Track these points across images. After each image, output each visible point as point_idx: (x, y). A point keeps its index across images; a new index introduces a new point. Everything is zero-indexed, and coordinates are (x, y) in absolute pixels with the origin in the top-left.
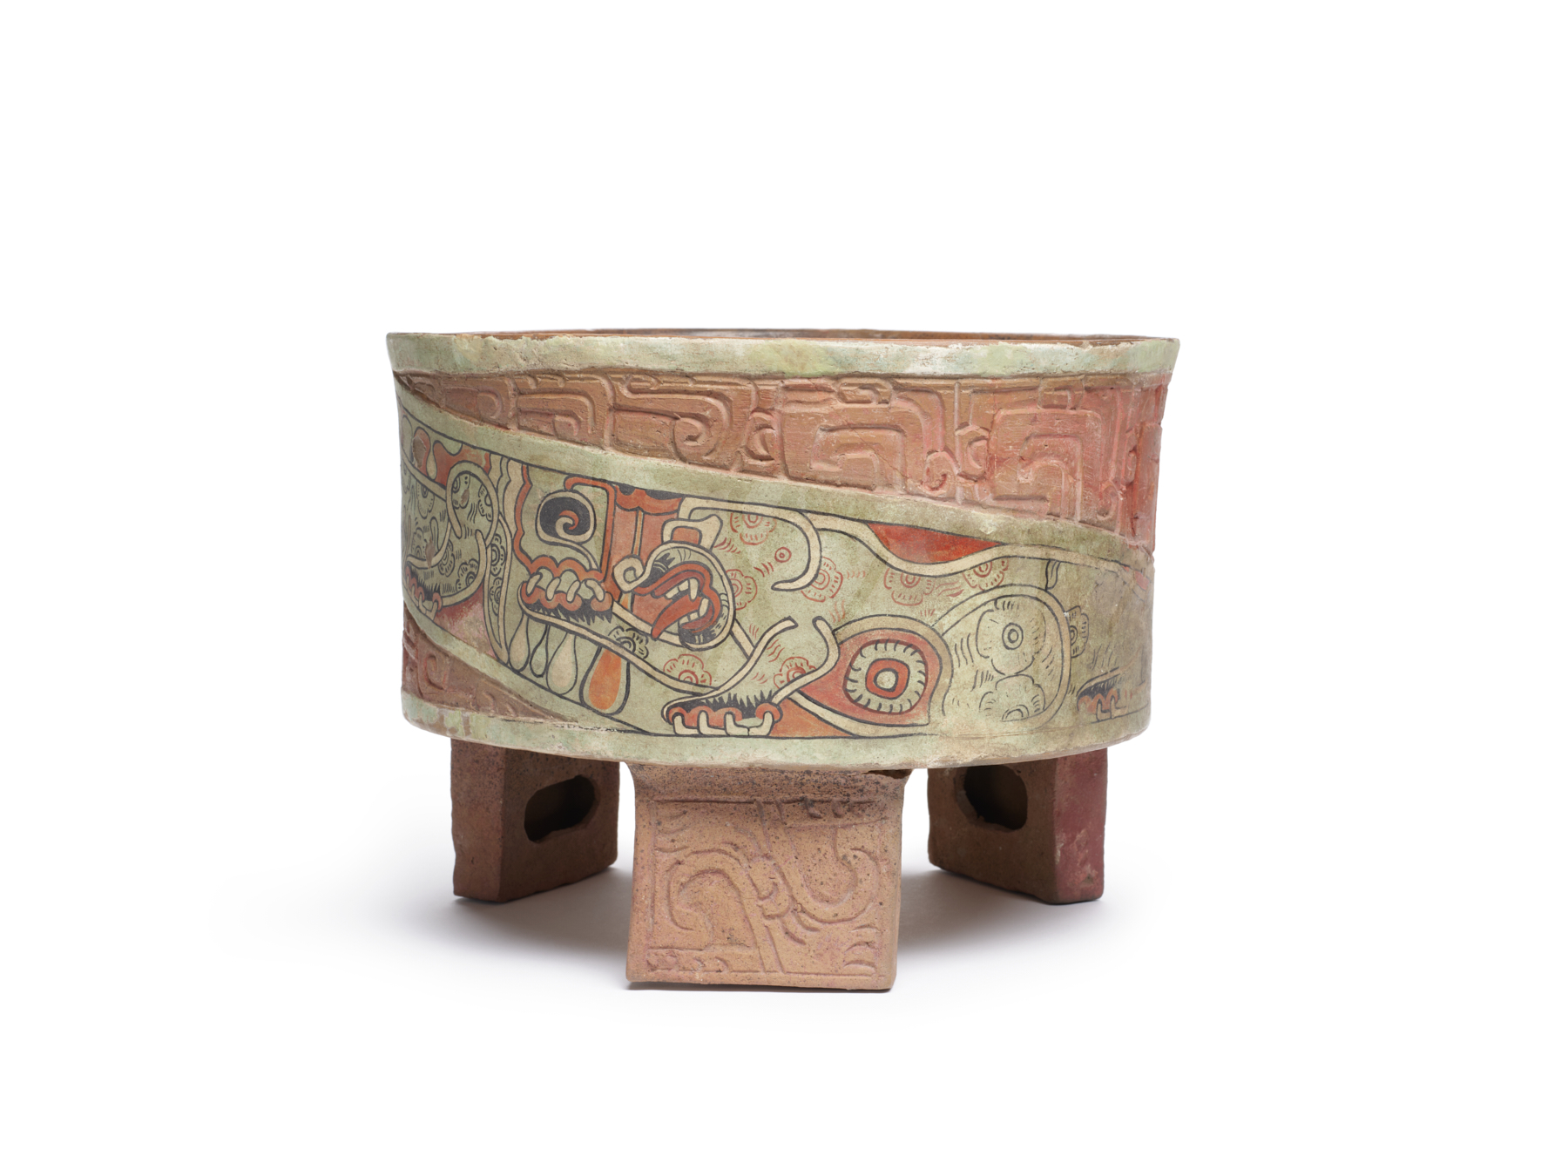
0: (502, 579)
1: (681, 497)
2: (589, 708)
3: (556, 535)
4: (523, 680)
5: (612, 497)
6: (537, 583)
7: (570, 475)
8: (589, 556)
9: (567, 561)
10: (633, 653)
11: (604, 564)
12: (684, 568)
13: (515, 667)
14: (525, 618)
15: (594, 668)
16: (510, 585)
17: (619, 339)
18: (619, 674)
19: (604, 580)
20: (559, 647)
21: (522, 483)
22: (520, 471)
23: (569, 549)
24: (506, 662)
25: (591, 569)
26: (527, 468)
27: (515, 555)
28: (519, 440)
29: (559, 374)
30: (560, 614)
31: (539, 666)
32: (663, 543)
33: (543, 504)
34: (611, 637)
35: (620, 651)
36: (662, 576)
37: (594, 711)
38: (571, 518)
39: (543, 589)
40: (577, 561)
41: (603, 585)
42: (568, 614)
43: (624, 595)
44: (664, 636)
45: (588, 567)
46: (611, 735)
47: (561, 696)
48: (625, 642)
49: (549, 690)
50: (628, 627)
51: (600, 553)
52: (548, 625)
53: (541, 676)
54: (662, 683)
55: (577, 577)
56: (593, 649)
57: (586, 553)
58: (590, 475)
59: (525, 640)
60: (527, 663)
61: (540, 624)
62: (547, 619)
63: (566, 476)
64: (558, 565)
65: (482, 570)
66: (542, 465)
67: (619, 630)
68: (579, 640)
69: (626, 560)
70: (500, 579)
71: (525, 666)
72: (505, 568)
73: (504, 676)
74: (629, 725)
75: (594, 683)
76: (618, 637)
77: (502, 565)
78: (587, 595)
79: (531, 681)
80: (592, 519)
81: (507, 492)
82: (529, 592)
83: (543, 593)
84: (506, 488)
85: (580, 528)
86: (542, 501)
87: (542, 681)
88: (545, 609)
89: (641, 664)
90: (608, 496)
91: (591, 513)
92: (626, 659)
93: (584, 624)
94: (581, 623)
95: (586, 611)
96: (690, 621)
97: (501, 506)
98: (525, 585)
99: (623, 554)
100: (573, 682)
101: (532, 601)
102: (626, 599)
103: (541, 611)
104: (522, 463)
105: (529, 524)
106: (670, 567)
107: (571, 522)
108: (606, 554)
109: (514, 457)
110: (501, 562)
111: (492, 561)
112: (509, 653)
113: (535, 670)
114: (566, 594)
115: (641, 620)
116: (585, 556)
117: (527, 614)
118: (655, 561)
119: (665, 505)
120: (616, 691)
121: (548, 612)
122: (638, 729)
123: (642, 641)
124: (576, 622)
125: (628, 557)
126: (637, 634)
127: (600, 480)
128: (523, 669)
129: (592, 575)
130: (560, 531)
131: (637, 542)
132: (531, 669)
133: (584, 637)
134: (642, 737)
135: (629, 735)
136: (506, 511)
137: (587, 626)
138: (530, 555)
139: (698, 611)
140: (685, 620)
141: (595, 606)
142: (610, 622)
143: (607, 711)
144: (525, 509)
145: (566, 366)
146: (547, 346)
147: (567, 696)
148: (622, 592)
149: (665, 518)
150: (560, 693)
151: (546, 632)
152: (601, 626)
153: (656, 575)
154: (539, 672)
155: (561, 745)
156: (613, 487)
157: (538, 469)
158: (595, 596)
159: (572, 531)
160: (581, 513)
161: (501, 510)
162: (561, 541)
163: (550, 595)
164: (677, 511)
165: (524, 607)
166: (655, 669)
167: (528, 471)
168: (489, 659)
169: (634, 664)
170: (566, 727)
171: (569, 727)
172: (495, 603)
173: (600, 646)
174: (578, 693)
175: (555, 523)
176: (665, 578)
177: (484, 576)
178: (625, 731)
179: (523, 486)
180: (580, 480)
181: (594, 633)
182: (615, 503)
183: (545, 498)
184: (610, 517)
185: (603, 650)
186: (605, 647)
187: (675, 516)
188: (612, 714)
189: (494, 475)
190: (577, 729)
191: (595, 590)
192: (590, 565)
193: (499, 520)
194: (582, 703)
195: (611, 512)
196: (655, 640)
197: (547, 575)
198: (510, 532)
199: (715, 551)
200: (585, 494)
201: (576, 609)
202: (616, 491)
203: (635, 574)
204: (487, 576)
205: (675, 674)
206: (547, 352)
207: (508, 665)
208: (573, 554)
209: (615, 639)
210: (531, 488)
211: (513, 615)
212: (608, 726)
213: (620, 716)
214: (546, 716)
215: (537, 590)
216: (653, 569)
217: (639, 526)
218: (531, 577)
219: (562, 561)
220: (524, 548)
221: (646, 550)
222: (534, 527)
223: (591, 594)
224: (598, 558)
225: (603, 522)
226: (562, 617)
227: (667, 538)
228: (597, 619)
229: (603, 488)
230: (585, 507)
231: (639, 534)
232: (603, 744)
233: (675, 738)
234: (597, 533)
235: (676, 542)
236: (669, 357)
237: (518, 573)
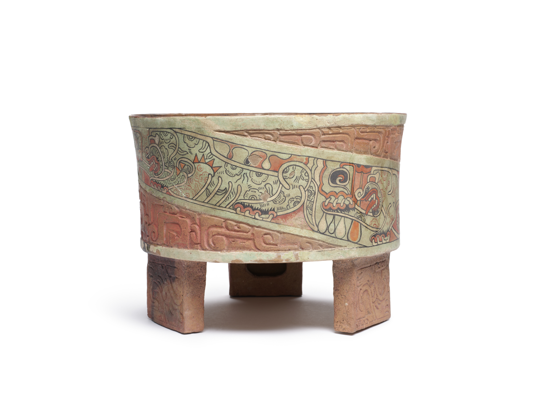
0: (313, 202)
1: (372, 167)
2: (350, 241)
3: (337, 184)
4: (325, 236)
5: (355, 169)
6: (329, 201)
7: (342, 162)
8: (348, 190)
9: (340, 192)
10: (361, 221)
11: (352, 192)
12: (372, 190)
13: (321, 232)
14: (325, 214)
15: (351, 228)
16: (317, 203)
17: (361, 115)
18: (358, 228)
19: (352, 197)
20: (339, 222)
21: (323, 167)
22: (322, 163)
23: (341, 188)
24: (317, 231)
25: (348, 194)
26: (326, 161)
27: (320, 193)
28: (323, 152)
29: (340, 127)
30: (339, 211)
31: (331, 230)
32: (368, 183)
33: (331, 173)
34: (355, 216)
35: (358, 220)
36: (367, 194)
37: (352, 242)
38: (342, 177)
39: (332, 203)
40: (344, 192)
41: (352, 199)
42: (341, 211)
43: (358, 202)
44: (369, 214)
45: (347, 193)
46: (357, 249)
47: (341, 239)
48: (359, 217)
49: (336, 238)
50: (360, 212)
51: (351, 188)
52: (334, 215)
53: (333, 233)
54: (370, 229)
55: (344, 197)
56: (350, 221)
57: (347, 189)
58: (349, 162)
59: (325, 222)
60: (326, 230)
61: (331, 215)
62: (334, 213)
63: (340, 163)
64: (337, 194)
65: (303, 199)
66: (332, 160)
67: (357, 213)
68: (346, 219)
69: (358, 190)
70: (312, 202)
71: (326, 231)
72: (314, 198)
73: (316, 236)
74: (362, 245)
75: (351, 233)
76: (357, 216)
77: (313, 197)
78: (347, 203)
79: (329, 236)
80: (349, 177)
81: (316, 170)
82: (326, 205)
83: (332, 204)
84: (315, 169)
85: (344, 181)
86: (331, 172)
87: (333, 235)
88: (333, 210)
89: (364, 224)
90: (354, 169)
91: (348, 175)
92: (360, 223)
93: (347, 213)
94: (346, 213)
95: (347, 209)
96: (374, 208)
97: (313, 176)
98: (324, 202)
99: (357, 188)
100: (345, 234)
101: (328, 208)
102: (359, 202)
103: (331, 211)
104: (324, 160)
105: (325, 181)
106: (369, 190)
107: (342, 178)
108: (352, 188)
109: (320, 158)
110: (312, 195)
111: (308, 196)
112: (318, 228)
113: (330, 232)
114: (340, 204)
115: (363, 209)
116: (346, 190)
117: (325, 213)
118: (366, 189)
119: (368, 170)
120: (358, 234)
121: (334, 211)
122: (364, 246)
123: (363, 216)
124: (344, 213)
125: (359, 188)
126: (362, 214)
127: (351, 163)
128: (325, 232)
129: (349, 196)
130: (338, 182)
131: (361, 183)
132: (329, 232)
133: (347, 217)
134: (365, 248)
135: (362, 248)
136: (315, 177)
137: (348, 214)
138: (326, 192)
139: (375, 204)
140: (373, 208)
141: (350, 207)
142: (354, 211)
143: (356, 242)
144: (324, 176)
145: (344, 125)
146: (338, 118)
147: (343, 239)
148: (357, 201)
149: (368, 174)
150: (340, 238)
151: (334, 218)
152: (352, 213)
153: (366, 193)
154: (332, 232)
155: (341, 256)
156: (355, 165)
157: (330, 161)
158: (350, 203)
159: (342, 182)
160: (345, 175)
161: (313, 177)
162: (338, 186)
163: (335, 205)
164: (371, 172)
165: (324, 210)
166: (367, 225)
167: (326, 162)
168: (308, 231)
169: (362, 224)
170: (343, 249)
171: (344, 249)
172: (310, 211)
173: (353, 220)
174: (347, 237)
175: (336, 179)
176: (368, 194)
177: (304, 201)
178: (361, 247)
179: (323, 168)
180: (345, 164)
181: (351, 216)
182: (356, 171)
183: (332, 171)
184: (354, 176)
185: (354, 221)
186: (354, 220)
187: (370, 173)
188: (357, 242)
189: (310, 165)
190: (347, 249)
191: (349, 201)
192: (348, 193)
193: (312, 181)
194: (348, 240)
195: (354, 174)
196: (366, 215)
197: (333, 198)
198: (317, 185)
199: (378, 184)
200: (347, 169)
201: (344, 208)
202: (356, 167)
203: (361, 194)
204: (306, 201)
205: (372, 226)
206: (339, 120)
207: (318, 232)
208: (342, 189)
209: (356, 217)
210: (327, 168)
211: (319, 214)
212: (356, 247)
213: (360, 243)
214: (335, 247)
215: (329, 203)
216: (365, 192)
217: (362, 178)
218: (327, 199)
219: (339, 192)
220: (324, 190)
221: (363, 186)
222: (328, 182)
223: (349, 203)
224: (350, 190)
225: (352, 177)
226: (340, 212)
227: (368, 181)
228: (351, 211)
229: (352, 166)
230: (346, 173)
231: (361, 181)
232: (355, 253)
233: (373, 247)
234: (350, 181)
235: (370, 182)
236: (373, 120)
237: (321, 199)
